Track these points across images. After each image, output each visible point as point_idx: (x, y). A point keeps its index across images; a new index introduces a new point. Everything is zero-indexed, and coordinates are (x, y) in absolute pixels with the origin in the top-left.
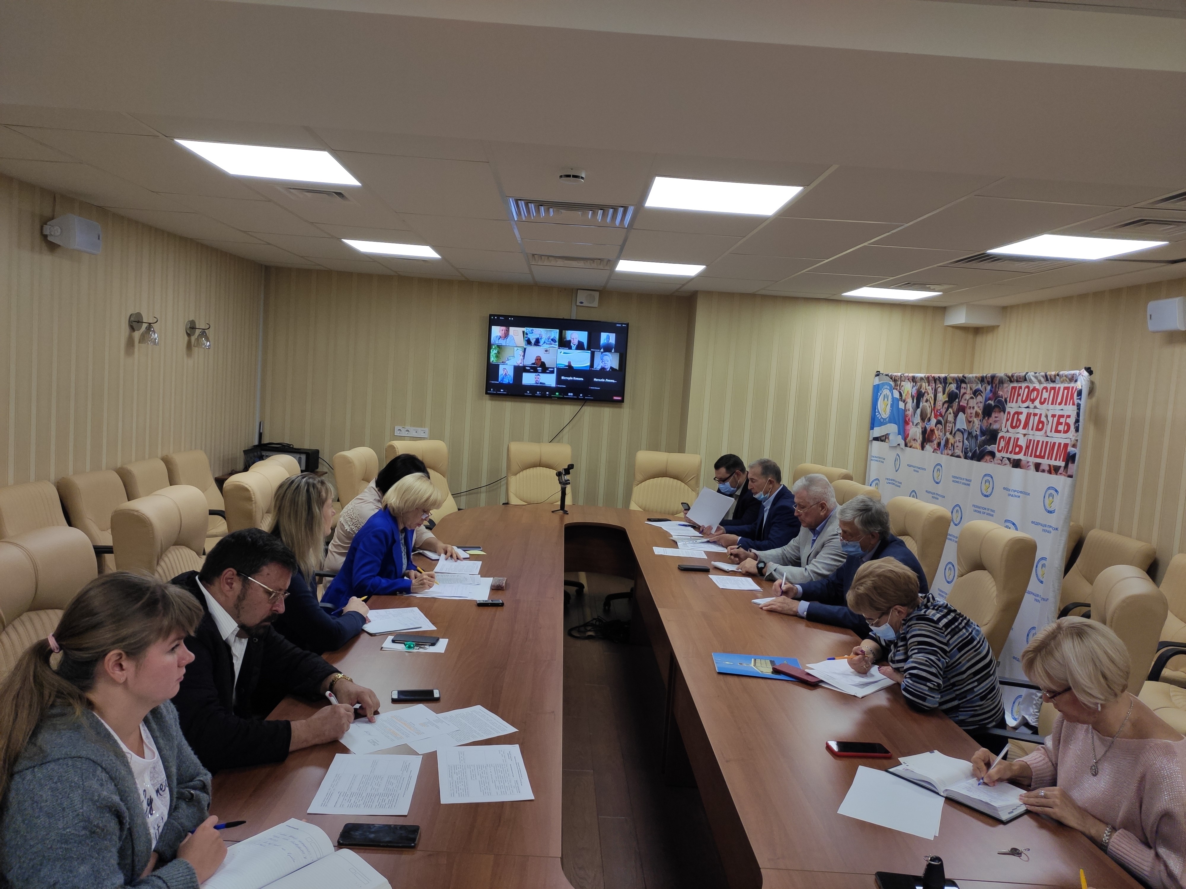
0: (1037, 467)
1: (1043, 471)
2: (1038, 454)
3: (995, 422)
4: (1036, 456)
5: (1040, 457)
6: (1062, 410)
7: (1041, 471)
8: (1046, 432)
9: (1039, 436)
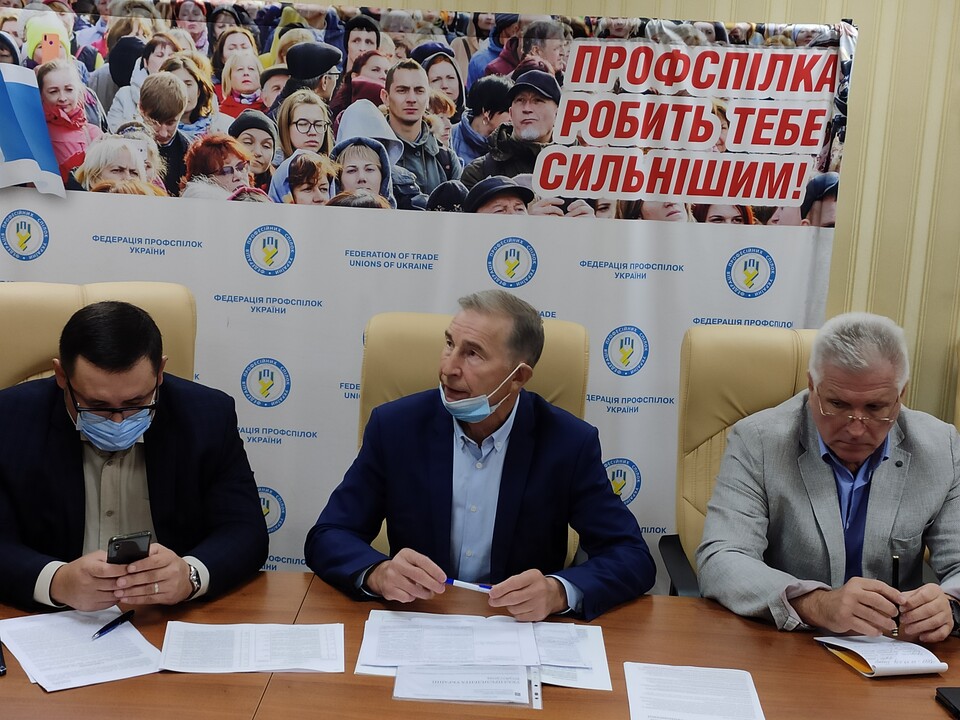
0: (700, 213)
1: (720, 219)
2: (700, 186)
3: (525, 122)
4: (692, 191)
5: (706, 191)
6: (770, 99)
7: (713, 221)
8: (721, 143)
9: (701, 152)
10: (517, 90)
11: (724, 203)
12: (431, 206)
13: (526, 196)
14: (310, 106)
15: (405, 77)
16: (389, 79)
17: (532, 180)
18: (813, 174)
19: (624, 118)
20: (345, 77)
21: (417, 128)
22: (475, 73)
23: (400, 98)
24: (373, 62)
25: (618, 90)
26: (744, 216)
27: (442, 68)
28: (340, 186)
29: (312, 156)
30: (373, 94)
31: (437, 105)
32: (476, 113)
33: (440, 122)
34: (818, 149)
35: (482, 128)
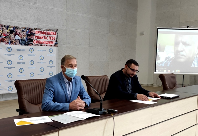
10: (31, 34)
11: (48, 45)
12: (24, 45)
13: (32, 44)
14: (12, 36)
15: (21, 33)
16: (19, 33)
17: (33, 43)
18: (55, 42)
19: (40, 37)
20: (15, 33)
21: (22, 38)
22: (27, 33)
23: (20, 35)
24: (18, 32)
25: (39, 35)
26: (50, 46)
27: (24, 32)
28: (15, 43)
29: (13, 40)
30: (18, 35)
31: (24, 36)
32: (28, 37)
33: (24, 37)
34: (55, 40)
35: (28, 38)
